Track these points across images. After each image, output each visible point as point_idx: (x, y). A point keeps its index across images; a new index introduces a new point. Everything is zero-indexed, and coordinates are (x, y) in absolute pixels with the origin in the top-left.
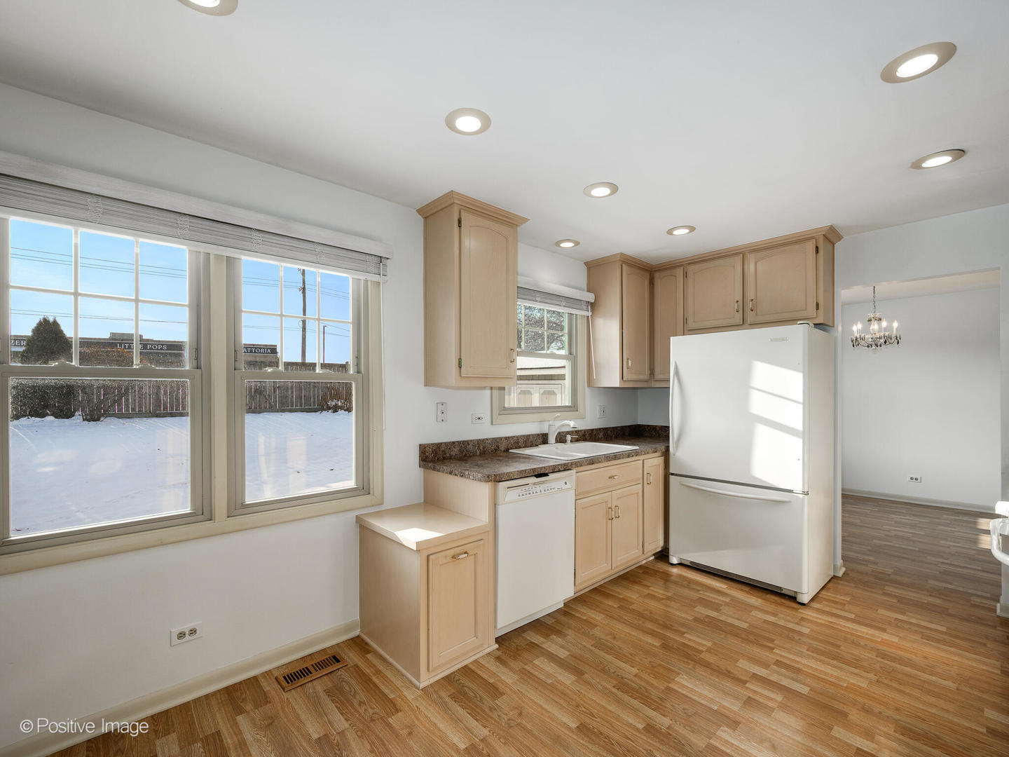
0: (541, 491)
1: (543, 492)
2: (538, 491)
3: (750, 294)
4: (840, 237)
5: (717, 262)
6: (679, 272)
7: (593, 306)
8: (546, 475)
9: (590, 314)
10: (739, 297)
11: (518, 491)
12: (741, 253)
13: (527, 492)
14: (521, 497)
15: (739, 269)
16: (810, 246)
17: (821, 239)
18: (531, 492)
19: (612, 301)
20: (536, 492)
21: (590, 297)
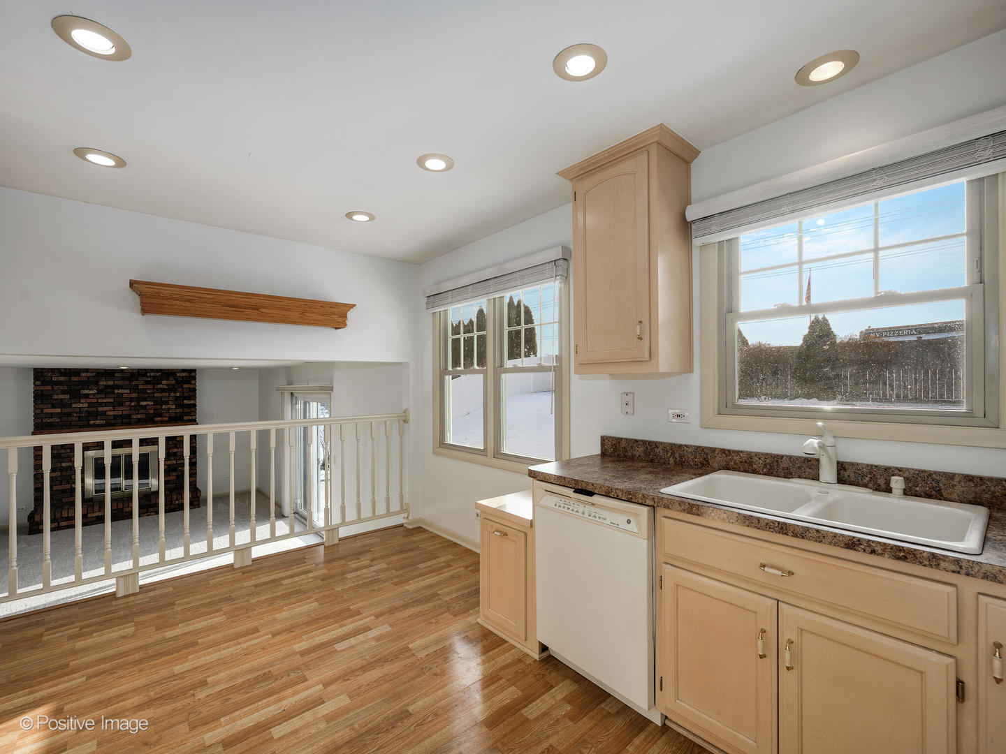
0: (583, 513)
1: (586, 515)
2: (580, 511)
8: (590, 494)
11: (556, 499)
13: (566, 506)
14: (557, 507)
18: (571, 508)
20: (577, 511)
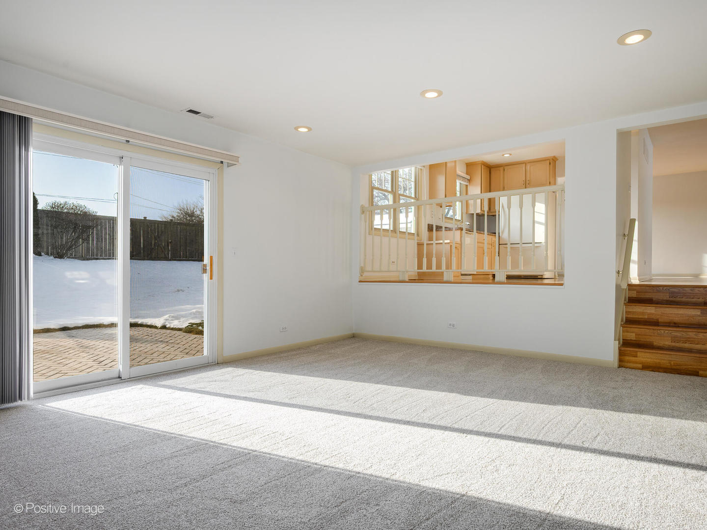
3: (528, 178)
4: (558, 160)
5: (515, 166)
6: (501, 169)
7: (469, 181)
9: (468, 184)
10: (524, 179)
12: (525, 163)
15: (524, 169)
16: (548, 162)
17: (551, 160)
19: (478, 179)
21: (468, 177)
